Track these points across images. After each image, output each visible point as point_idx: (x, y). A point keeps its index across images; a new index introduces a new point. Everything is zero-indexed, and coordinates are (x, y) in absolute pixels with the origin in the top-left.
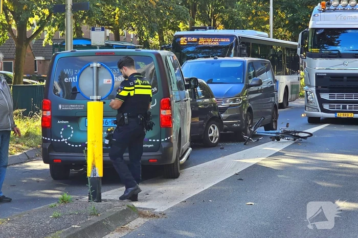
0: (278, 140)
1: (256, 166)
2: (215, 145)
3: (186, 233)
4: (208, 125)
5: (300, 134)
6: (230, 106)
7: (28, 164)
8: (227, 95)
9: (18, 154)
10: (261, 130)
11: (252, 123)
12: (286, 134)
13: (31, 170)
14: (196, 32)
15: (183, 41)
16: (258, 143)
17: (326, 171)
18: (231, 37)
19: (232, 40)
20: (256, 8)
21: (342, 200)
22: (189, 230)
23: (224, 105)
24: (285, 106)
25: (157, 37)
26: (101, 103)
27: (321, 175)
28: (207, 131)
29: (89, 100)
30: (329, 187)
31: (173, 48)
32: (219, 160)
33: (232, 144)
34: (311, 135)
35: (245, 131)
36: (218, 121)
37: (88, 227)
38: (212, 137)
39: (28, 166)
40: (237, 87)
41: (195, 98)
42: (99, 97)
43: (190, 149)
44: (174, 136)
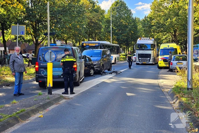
0: (111, 74)
1: (103, 82)
2: (92, 76)
3: (78, 104)
4: (90, 70)
5: (118, 72)
6: (97, 64)
7: (34, 82)
8: (96, 60)
9: (31, 79)
10: (106, 71)
11: (103, 69)
12: (114, 72)
13: (34, 84)
14: (89, 42)
15: (84, 44)
16: (105, 75)
17: (124, 83)
18: (99, 43)
19: (99, 44)
20: (107, 35)
21: (128, 93)
22: (79, 103)
23: (95, 64)
24: (115, 63)
25: (78, 43)
26: (52, 63)
27: (123, 85)
28: (90, 71)
29: (48, 62)
30: (125, 88)
31: (82, 46)
32: (93, 80)
33: (98, 75)
34: (121, 72)
35: (101, 71)
36: (93, 68)
37: (45, 103)
38: (91, 73)
39: (33, 83)
40: (99, 58)
41: (86, 61)
42: (51, 61)
43: (84, 77)
44: (77, 73)
